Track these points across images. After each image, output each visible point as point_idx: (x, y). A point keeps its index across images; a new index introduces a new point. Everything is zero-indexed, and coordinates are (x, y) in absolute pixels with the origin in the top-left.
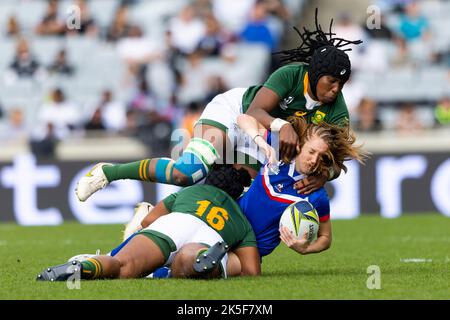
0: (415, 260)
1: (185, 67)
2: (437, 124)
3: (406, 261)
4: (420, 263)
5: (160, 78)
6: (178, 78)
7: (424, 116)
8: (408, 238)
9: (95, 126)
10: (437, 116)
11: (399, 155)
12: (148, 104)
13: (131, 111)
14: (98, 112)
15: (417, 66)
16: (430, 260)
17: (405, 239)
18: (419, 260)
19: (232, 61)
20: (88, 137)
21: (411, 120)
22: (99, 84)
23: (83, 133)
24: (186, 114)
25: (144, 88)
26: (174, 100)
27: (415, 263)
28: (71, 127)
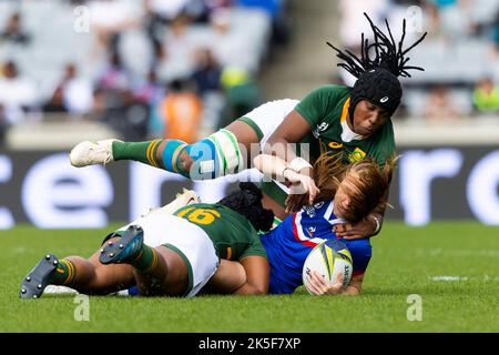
0: (447, 278)
1: (167, 36)
2: (476, 111)
3: (436, 279)
4: (453, 282)
5: (136, 49)
6: (158, 50)
7: (460, 100)
8: (439, 251)
9: (54, 108)
10: (476, 102)
11: (427, 149)
12: (120, 81)
13: (100, 90)
14: (59, 91)
15: (451, 39)
16: (466, 279)
17: (434, 252)
18: (452, 279)
19: (224, 30)
20: (45, 121)
21: (443, 105)
22: (61, 56)
23: (39, 116)
24: (166, 94)
25: (116, 61)
26: (152, 77)
27: (447, 282)
28: (26, 109)
